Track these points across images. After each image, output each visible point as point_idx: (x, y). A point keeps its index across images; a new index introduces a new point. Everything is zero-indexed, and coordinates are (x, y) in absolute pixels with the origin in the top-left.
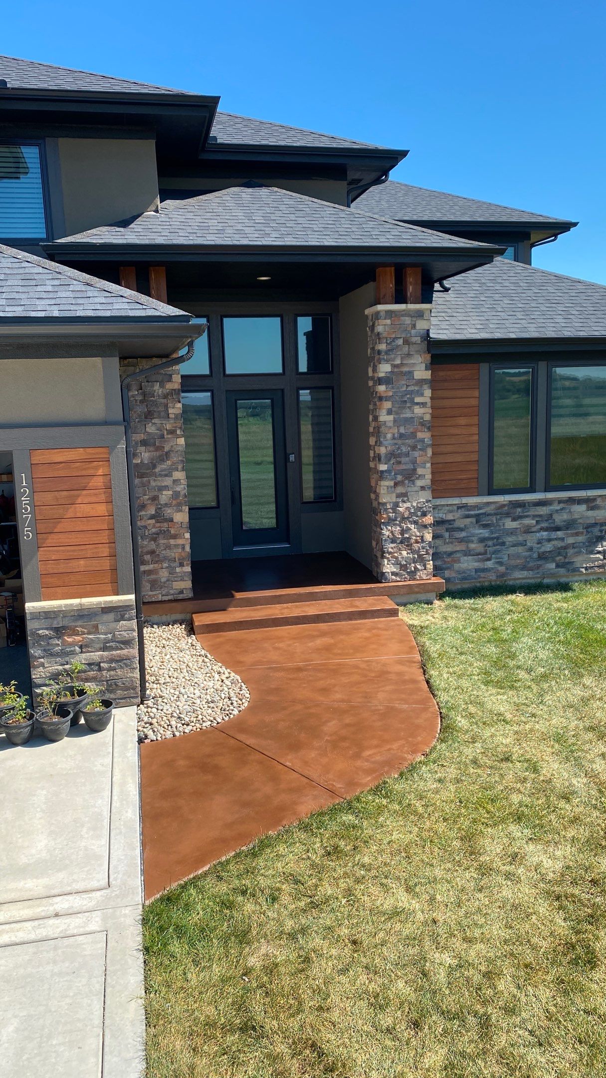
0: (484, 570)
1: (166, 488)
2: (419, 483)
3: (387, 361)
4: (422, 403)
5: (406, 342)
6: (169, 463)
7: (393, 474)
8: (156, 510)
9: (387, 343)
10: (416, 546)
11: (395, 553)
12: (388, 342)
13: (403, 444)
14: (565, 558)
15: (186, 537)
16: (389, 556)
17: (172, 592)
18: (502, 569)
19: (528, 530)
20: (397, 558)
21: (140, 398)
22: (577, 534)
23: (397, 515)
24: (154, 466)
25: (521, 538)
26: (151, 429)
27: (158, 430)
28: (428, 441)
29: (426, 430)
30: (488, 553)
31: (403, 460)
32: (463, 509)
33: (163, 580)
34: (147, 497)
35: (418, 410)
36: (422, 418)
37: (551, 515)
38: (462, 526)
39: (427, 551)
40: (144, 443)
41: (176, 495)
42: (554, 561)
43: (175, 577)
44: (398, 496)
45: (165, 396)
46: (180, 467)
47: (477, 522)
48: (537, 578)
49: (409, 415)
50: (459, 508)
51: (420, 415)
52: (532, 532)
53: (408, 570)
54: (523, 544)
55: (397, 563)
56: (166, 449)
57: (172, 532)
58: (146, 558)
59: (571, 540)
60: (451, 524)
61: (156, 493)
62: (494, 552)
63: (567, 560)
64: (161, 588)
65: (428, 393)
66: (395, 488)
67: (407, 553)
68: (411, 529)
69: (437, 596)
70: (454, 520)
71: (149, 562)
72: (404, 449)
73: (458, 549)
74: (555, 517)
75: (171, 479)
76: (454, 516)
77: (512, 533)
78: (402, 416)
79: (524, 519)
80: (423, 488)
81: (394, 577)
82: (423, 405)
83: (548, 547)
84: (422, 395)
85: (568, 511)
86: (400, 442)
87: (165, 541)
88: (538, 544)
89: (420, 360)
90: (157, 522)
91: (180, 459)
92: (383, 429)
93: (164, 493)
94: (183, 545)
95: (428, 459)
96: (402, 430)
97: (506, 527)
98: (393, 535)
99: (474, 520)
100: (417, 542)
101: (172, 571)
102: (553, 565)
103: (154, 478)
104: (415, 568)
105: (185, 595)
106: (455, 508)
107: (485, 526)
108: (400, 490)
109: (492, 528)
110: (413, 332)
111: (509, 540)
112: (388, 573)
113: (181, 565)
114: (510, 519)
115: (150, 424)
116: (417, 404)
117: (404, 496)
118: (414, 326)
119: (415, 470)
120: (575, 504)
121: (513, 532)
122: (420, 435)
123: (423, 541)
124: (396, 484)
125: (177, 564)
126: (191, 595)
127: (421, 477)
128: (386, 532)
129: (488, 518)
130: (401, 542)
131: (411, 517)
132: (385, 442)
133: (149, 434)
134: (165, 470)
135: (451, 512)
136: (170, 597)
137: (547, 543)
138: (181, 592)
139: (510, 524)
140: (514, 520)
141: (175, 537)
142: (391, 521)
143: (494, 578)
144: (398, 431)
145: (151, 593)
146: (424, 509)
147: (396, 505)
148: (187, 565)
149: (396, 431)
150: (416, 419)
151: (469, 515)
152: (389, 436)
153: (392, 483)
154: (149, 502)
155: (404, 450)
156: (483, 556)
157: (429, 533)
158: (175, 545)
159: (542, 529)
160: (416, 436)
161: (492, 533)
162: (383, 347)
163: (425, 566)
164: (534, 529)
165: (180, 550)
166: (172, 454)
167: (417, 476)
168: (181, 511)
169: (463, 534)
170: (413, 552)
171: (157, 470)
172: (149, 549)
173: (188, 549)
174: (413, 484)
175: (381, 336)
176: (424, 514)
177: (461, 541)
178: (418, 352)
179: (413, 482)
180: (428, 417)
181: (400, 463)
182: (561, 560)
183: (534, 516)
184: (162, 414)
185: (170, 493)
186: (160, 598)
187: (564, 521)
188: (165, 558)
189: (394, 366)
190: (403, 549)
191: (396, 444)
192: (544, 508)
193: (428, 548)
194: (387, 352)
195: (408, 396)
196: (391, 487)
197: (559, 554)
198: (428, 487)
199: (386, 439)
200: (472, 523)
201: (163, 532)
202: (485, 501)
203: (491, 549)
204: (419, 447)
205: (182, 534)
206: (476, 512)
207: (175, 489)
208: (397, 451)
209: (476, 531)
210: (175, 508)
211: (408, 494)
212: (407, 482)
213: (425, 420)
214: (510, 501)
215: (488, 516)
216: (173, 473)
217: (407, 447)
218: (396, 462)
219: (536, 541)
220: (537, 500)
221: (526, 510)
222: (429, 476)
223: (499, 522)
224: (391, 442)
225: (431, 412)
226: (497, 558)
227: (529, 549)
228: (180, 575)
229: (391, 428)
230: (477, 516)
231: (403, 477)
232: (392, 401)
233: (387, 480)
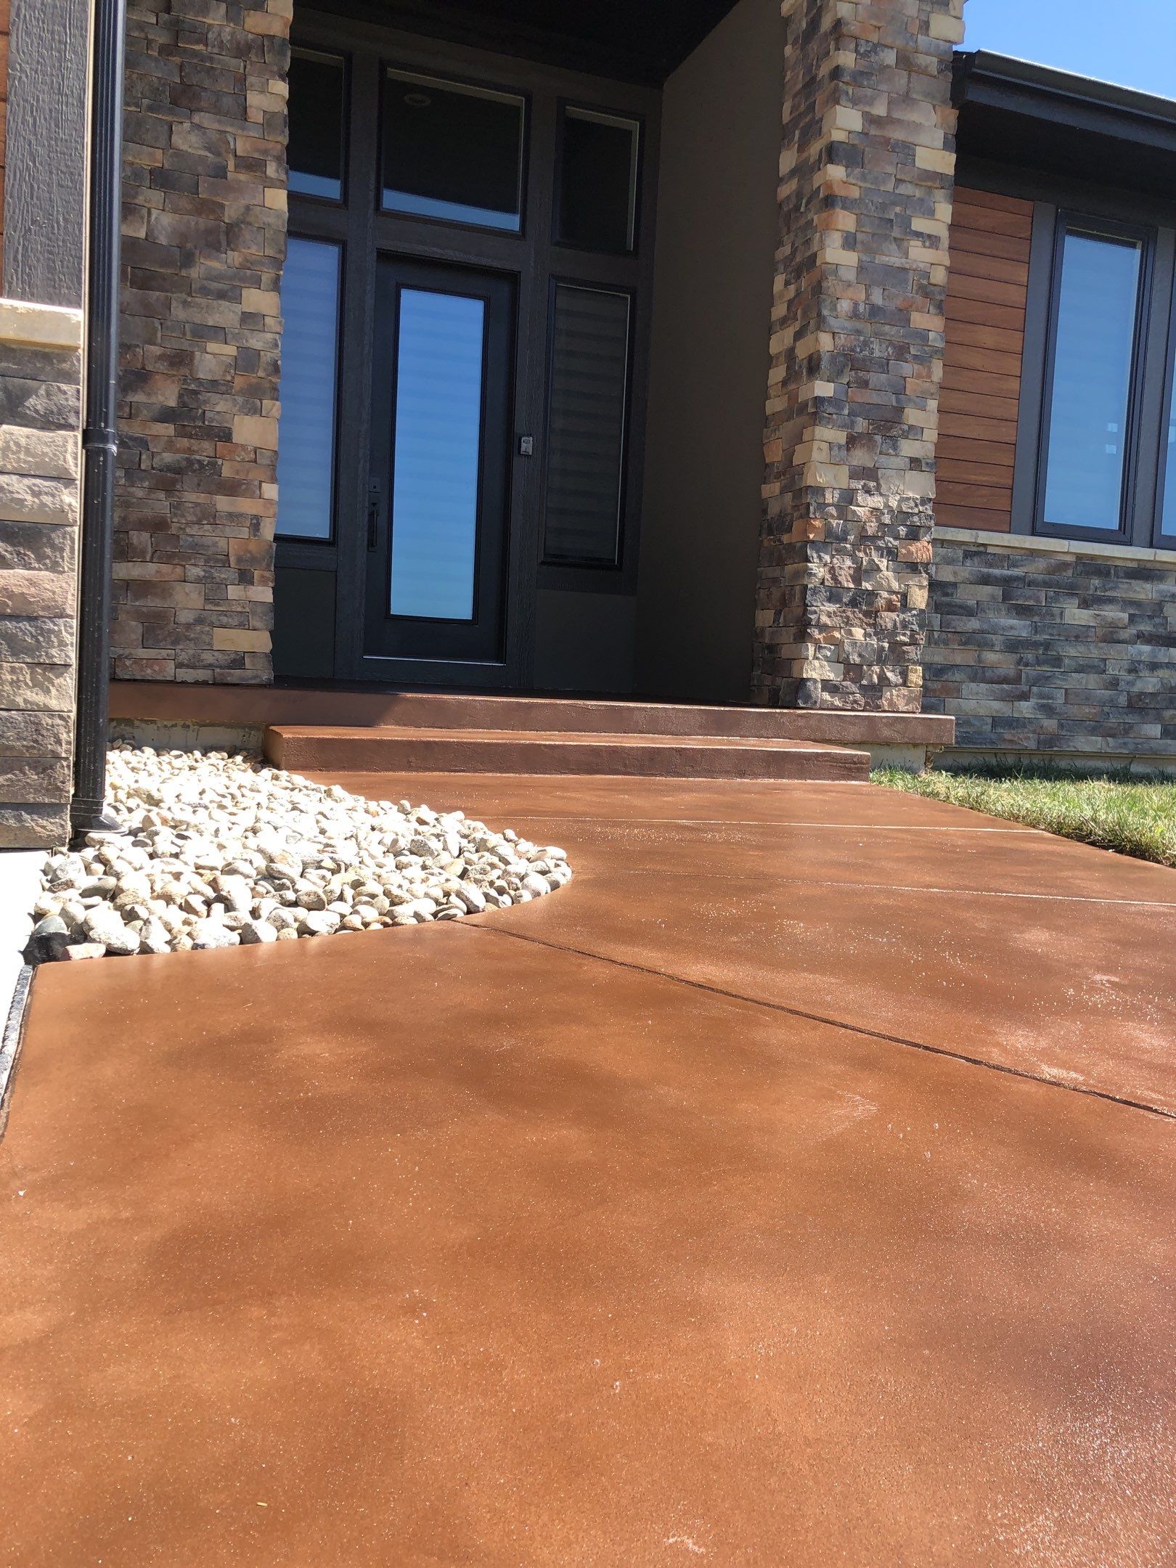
0: (1012, 723)
1: (219, 333)
2: (909, 448)
3: (855, 102)
4: (930, 236)
5: (905, 61)
6: (234, 257)
7: (846, 412)
8: (181, 396)
9: (856, 51)
10: (888, 619)
11: (834, 628)
12: (862, 50)
13: (877, 334)
15: (267, 495)
16: (820, 637)
17: (208, 658)
18: (1050, 724)
19: (1111, 636)
20: (838, 644)
21: (162, 38)
23: (850, 525)
24: (188, 260)
25: (1095, 653)
26: (187, 140)
27: (208, 149)
28: (935, 340)
29: (932, 310)
30: (1024, 680)
31: (876, 378)
32: (976, 560)
33: (185, 617)
34: (156, 350)
35: (919, 254)
36: (927, 275)
37: (1159, 606)
38: (972, 603)
39: (912, 637)
40: (161, 179)
41: (247, 359)
42: (1159, 719)
43: (224, 613)
44: (854, 475)
45: (242, 51)
46: (266, 278)
47: (1006, 597)
48: (1119, 757)
49: (895, 260)
50: (968, 555)
51: (922, 265)
52: (1119, 642)
53: (864, 682)
54: (1097, 668)
55: (840, 659)
56: (230, 214)
57: (227, 472)
58: (135, 541)
60: (946, 595)
61: (186, 346)
62: (1036, 682)
64: (175, 642)
65: (945, 211)
66: (848, 450)
67: (866, 635)
68: (879, 570)
69: (927, 760)
70: (954, 585)
71: (143, 553)
72: (878, 350)
73: (958, 659)
75: (238, 309)
76: (955, 573)
77: (1077, 637)
78: (880, 259)
79: (1106, 607)
80: (915, 463)
81: (826, 696)
82: (932, 241)
83: (1150, 683)
84: (930, 213)
86: (868, 329)
87: (201, 498)
88: (1130, 671)
89: (934, 118)
90: (182, 432)
91: (270, 252)
92: (830, 283)
93: (212, 347)
94: (257, 517)
95: (934, 389)
96: (877, 298)
97: (1067, 620)
98: (834, 578)
99: (998, 591)
100: (890, 607)
101: (214, 593)
102: (1155, 730)
103: (184, 296)
104: (882, 677)
105: (249, 673)
106: (960, 554)
107: (1022, 611)
108: (860, 457)
109: (1036, 619)
110: (922, 40)
111: (1071, 652)
112: (815, 681)
113: (245, 578)
114: (1076, 601)
115: (187, 125)
116: (918, 235)
117: (868, 474)
118: (925, 26)
119: (900, 410)
121: (1079, 635)
122: (919, 320)
123: (905, 605)
124: (852, 441)
125: (231, 574)
126: (266, 675)
127: (914, 432)
128: (818, 569)
129: (1027, 592)
130: (854, 603)
131: (882, 538)
132: (832, 321)
133: (179, 154)
134: (218, 277)
135: (949, 561)
136: (202, 675)
137: (1148, 673)
138: (238, 662)
139: (1076, 615)
140: (1085, 604)
141: (232, 489)
142: (832, 540)
143: (1032, 745)
144: (868, 297)
145: (142, 653)
146: (916, 519)
147: (848, 497)
148: (264, 582)
149: (863, 296)
150: (911, 273)
151: (989, 575)
152: (845, 306)
153: (841, 437)
154: (162, 367)
155: (877, 354)
156: (1013, 687)
157: (921, 587)
158: (230, 514)
159: (1141, 637)
160: (908, 321)
161: (1036, 630)
162: (847, 59)
163: (904, 675)
164: (1124, 635)
165: (245, 533)
166: (247, 234)
167: (906, 427)
168: (256, 411)
169: (973, 624)
170: (879, 632)
171: (194, 273)
172: (148, 513)
174: (895, 448)
175: (845, 30)
176: (913, 535)
177: (968, 640)
178: (928, 95)
179: (893, 441)
180: (939, 276)
181: (865, 384)
182: (1173, 717)
183: (1127, 603)
184: (227, 102)
185: (231, 350)
186: (169, 671)
188: (197, 549)
189: (870, 119)
190: (857, 621)
191: (858, 332)
192: (1148, 586)
193: (915, 627)
194: (860, 76)
195: (898, 209)
196: (840, 447)
198: (927, 464)
199: (834, 314)
200: (993, 597)
201: (196, 466)
202: (1027, 545)
203: (1029, 672)
204: (913, 351)
205: (256, 483)
206: (1006, 572)
207: (247, 341)
208: (861, 351)
209: (1002, 620)
210: (240, 399)
211: (880, 472)
212: (878, 438)
213: (932, 281)
214: (1080, 557)
215: (1029, 586)
216: (245, 292)
217: (884, 346)
218: (856, 382)
219: (1126, 665)
220: (1135, 565)
221: (1111, 585)
222: (931, 435)
223: (1053, 605)
224: (848, 324)
225: (948, 263)
226: (1041, 696)
227: (1111, 684)
228: (239, 609)
229: (850, 286)
230: (1006, 582)
231: (869, 424)
232: (858, 212)
233: (830, 427)
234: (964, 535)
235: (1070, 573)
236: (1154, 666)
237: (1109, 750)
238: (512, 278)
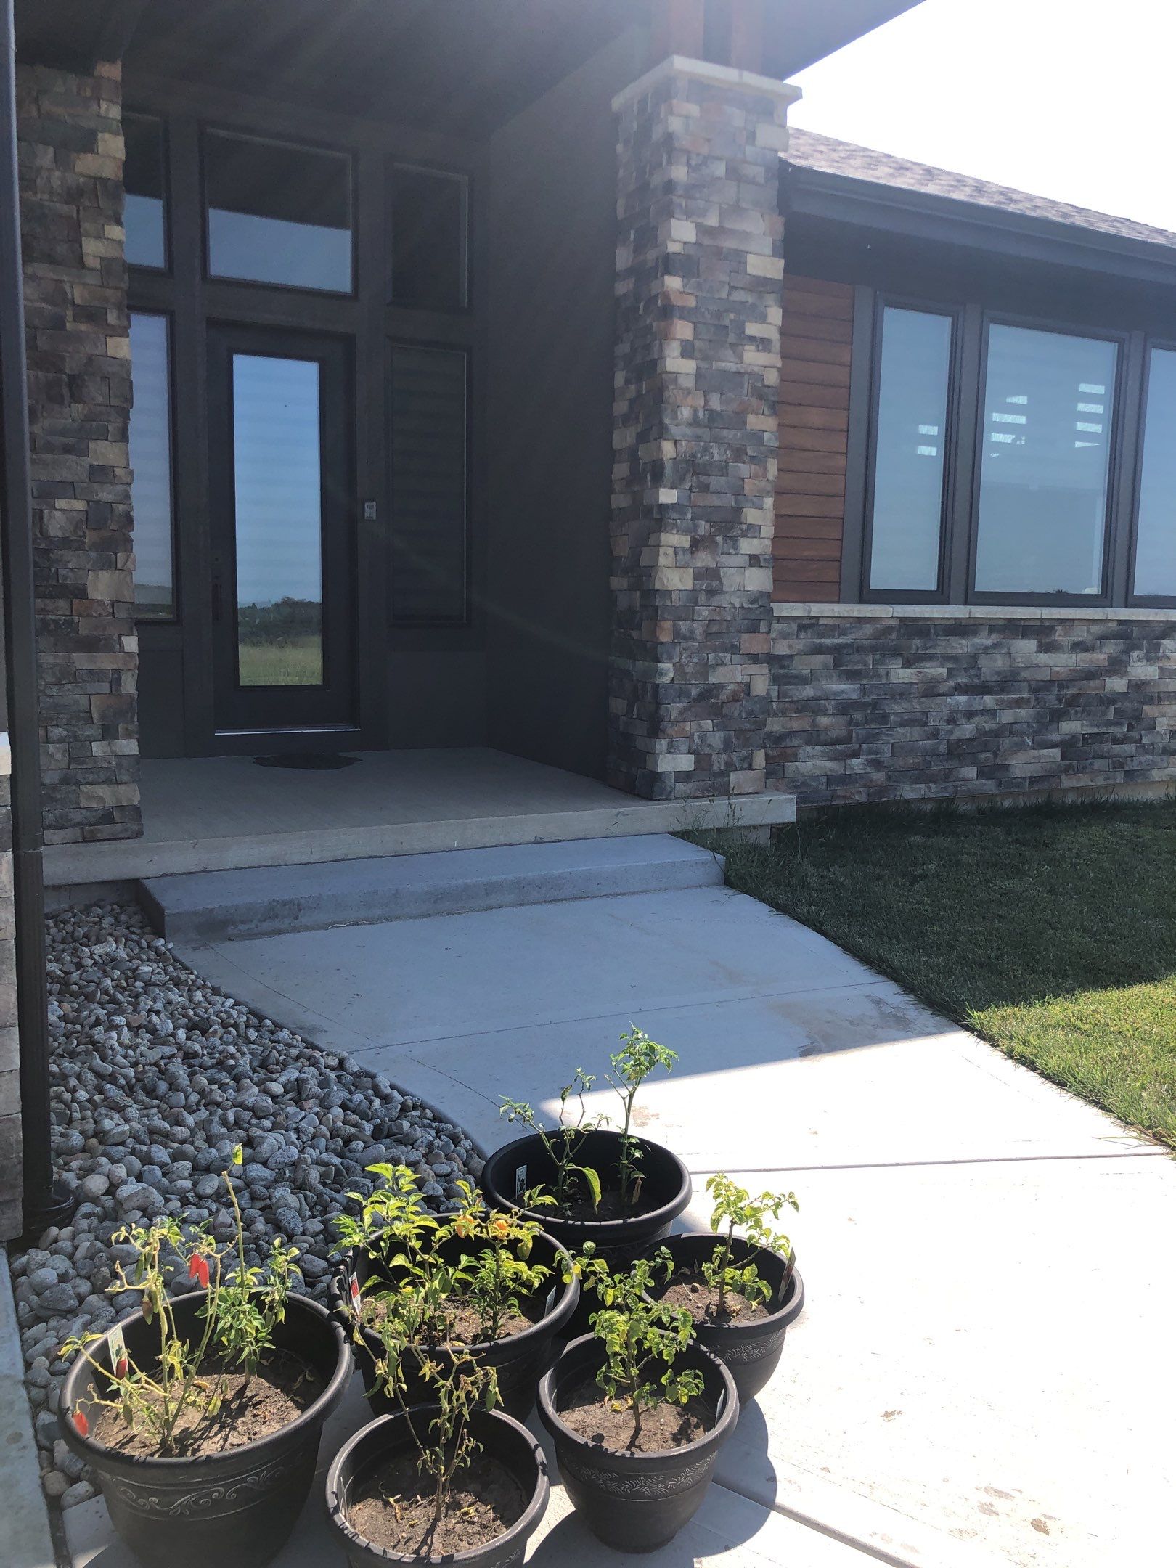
0: (844, 779)
1: (67, 488)
2: (748, 546)
3: (688, 214)
4: (763, 340)
5: (734, 172)
6: (77, 410)
7: (689, 516)
9: (688, 164)
10: (733, 709)
11: (685, 723)
12: (693, 164)
13: (716, 439)
14: (996, 755)
15: (127, 648)
16: (673, 732)
17: (76, 816)
18: (879, 777)
19: (931, 690)
20: (688, 737)
22: (1019, 704)
23: (695, 624)
25: (917, 708)
27: (44, 300)
28: (770, 440)
29: (766, 411)
30: (854, 739)
31: (714, 481)
32: (809, 632)
33: (50, 778)
35: (753, 358)
36: (761, 378)
37: (974, 657)
38: (806, 672)
39: (755, 723)
41: (98, 513)
42: (975, 762)
43: (90, 770)
44: (698, 576)
45: (74, 196)
47: (837, 664)
49: (732, 366)
50: (802, 627)
51: (756, 369)
52: (939, 695)
53: (713, 770)
54: (920, 721)
55: (692, 750)
56: (71, 366)
57: (83, 630)
59: (1006, 717)
60: (782, 667)
62: (866, 739)
63: (998, 762)
65: (775, 315)
66: (692, 553)
67: (713, 726)
68: (723, 664)
69: (772, 835)
70: (790, 657)
72: (717, 454)
73: (795, 726)
74: (983, 662)
75: (85, 462)
76: (790, 647)
77: (901, 695)
78: (717, 365)
79: (926, 665)
80: (754, 560)
82: (763, 344)
83: (967, 730)
84: (762, 319)
85: (1005, 650)
86: (706, 433)
87: (60, 657)
88: (948, 722)
89: (763, 226)
92: (671, 393)
93: (61, 503)
94: (117, 672)
95: (769, 488)
96: (715, 403)
97: (893, 679)
98: (683, 675)
99: (829, 659)
100: (735, 697)
101: (78, 752)
102: (971, 772)
104: (729, 764)
105: (119, 827)
106: (795, 627)
107: (851, 675)
108: (704, 559)
109: (865, 681)
110: (749, 150)
111: (897, 708)
112: (669, 773)
113: (109, 733)
114: (900, 661)
116: (752, 339)
117: (711, 574)
118: (752, 137)
119: (738, 510)
120: (1017, 637)
121: (902, 693)
122: (753, 421)
123: (748, 695)
124: (696, 545)
125: (94, 731)
126: (136, 827)
127: (752, 531)
128: (667, 669)
129: (856, 657)
130: (701, 697)
131: (726, 633)
132: (673, 429)
134: (63, 433)
135: (785, 635)
136: (70, 834)
137: (964, 721)
138: (107, 817)
139: (901, 674)
140: (908, 664)
141: (91, 645)
142: (679, 641)
143: (863, 798)
144: (706, 402)
146: (756, 613)
147: (694, 598)
148: (128, 735)
149: (702, 402)
150: (746, 377)
151: (821, 645)
152: (685, 413)
153: (685, 541)
155: (716, 457)
156: (844, 747)
158: (90, 671)
159: (959, 689)
160: (745, 423)
161: (864, 691)
162: (679, 172)
163: (749, 759)
164: (943, 688)
165: (105, 687)
166: (90, 385)
167: (744, 527)
168: (111, 565)
169: (809, 692)
170: (726, 723)
173: (129, 685)
174: (735, 547)
175: (676, 144)
176: (754, 628)
177: (803, 707)
178: (756, 204)
179: (734, 540)
180: (772, 378)
181: (705, 488)
182: (987, 759)
183: (947, 658)
184: (62, 250)
185: (80, 505)
187: (998, 673)
188: (58, 710)
189: (702, 230)
190: (704, 714)
191: (699, 438)
192: (964, 641)
193: (759, 714)
194: (692, 189)
195: (732, 316)
196: (684, 550)
197: (985, 748)
198: (765, 559)
199: (675, 422)
200: (826, 666)
201: (52, 626)
202: (856, 615)
203: (860, 731)
204: (750, 452)
205: (115, 637)
206: (836, 641)
207: (97, 495)
208: (702, 457)
209: (834, 686)
210: (93, 554)
211: (722, 571)
212: (719, 539)
213: (766, 383)
214: (902, 620)
215: (858, 651)
216: (92, 445)
217: (723, 449)
218: (698, 487)
219: (945, 715)
220: (952, 622)
221: (931, 643)
222: (768, 532)
223: (880, 667)
224: (688, 431)
225: (779, 365)
226: (870, 752)
227: (932, 734)
228: (105, 765)
229: (689, 393)
230: (836, 650)
231: (711, 526)
232: (695, 320)
233: (675, 532)
234: (797, 610)
235: (894, 635)
236: (970, 714)
237: (931, 796)
238: (348, 341)
